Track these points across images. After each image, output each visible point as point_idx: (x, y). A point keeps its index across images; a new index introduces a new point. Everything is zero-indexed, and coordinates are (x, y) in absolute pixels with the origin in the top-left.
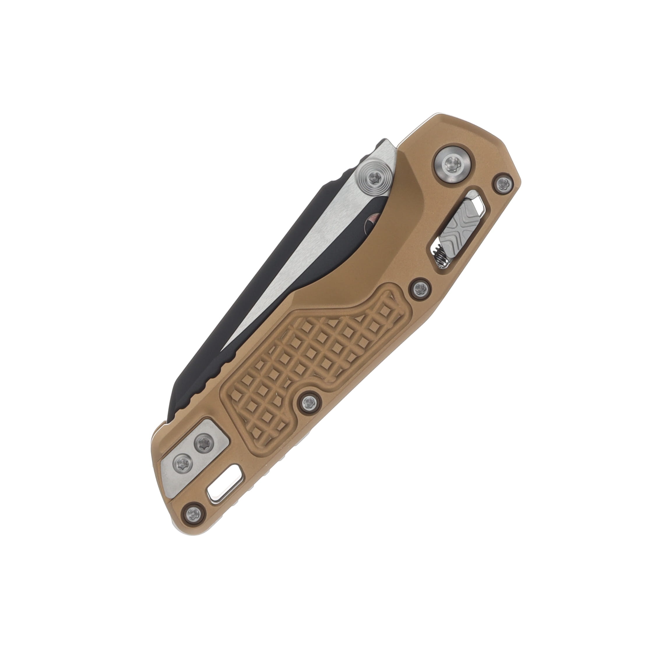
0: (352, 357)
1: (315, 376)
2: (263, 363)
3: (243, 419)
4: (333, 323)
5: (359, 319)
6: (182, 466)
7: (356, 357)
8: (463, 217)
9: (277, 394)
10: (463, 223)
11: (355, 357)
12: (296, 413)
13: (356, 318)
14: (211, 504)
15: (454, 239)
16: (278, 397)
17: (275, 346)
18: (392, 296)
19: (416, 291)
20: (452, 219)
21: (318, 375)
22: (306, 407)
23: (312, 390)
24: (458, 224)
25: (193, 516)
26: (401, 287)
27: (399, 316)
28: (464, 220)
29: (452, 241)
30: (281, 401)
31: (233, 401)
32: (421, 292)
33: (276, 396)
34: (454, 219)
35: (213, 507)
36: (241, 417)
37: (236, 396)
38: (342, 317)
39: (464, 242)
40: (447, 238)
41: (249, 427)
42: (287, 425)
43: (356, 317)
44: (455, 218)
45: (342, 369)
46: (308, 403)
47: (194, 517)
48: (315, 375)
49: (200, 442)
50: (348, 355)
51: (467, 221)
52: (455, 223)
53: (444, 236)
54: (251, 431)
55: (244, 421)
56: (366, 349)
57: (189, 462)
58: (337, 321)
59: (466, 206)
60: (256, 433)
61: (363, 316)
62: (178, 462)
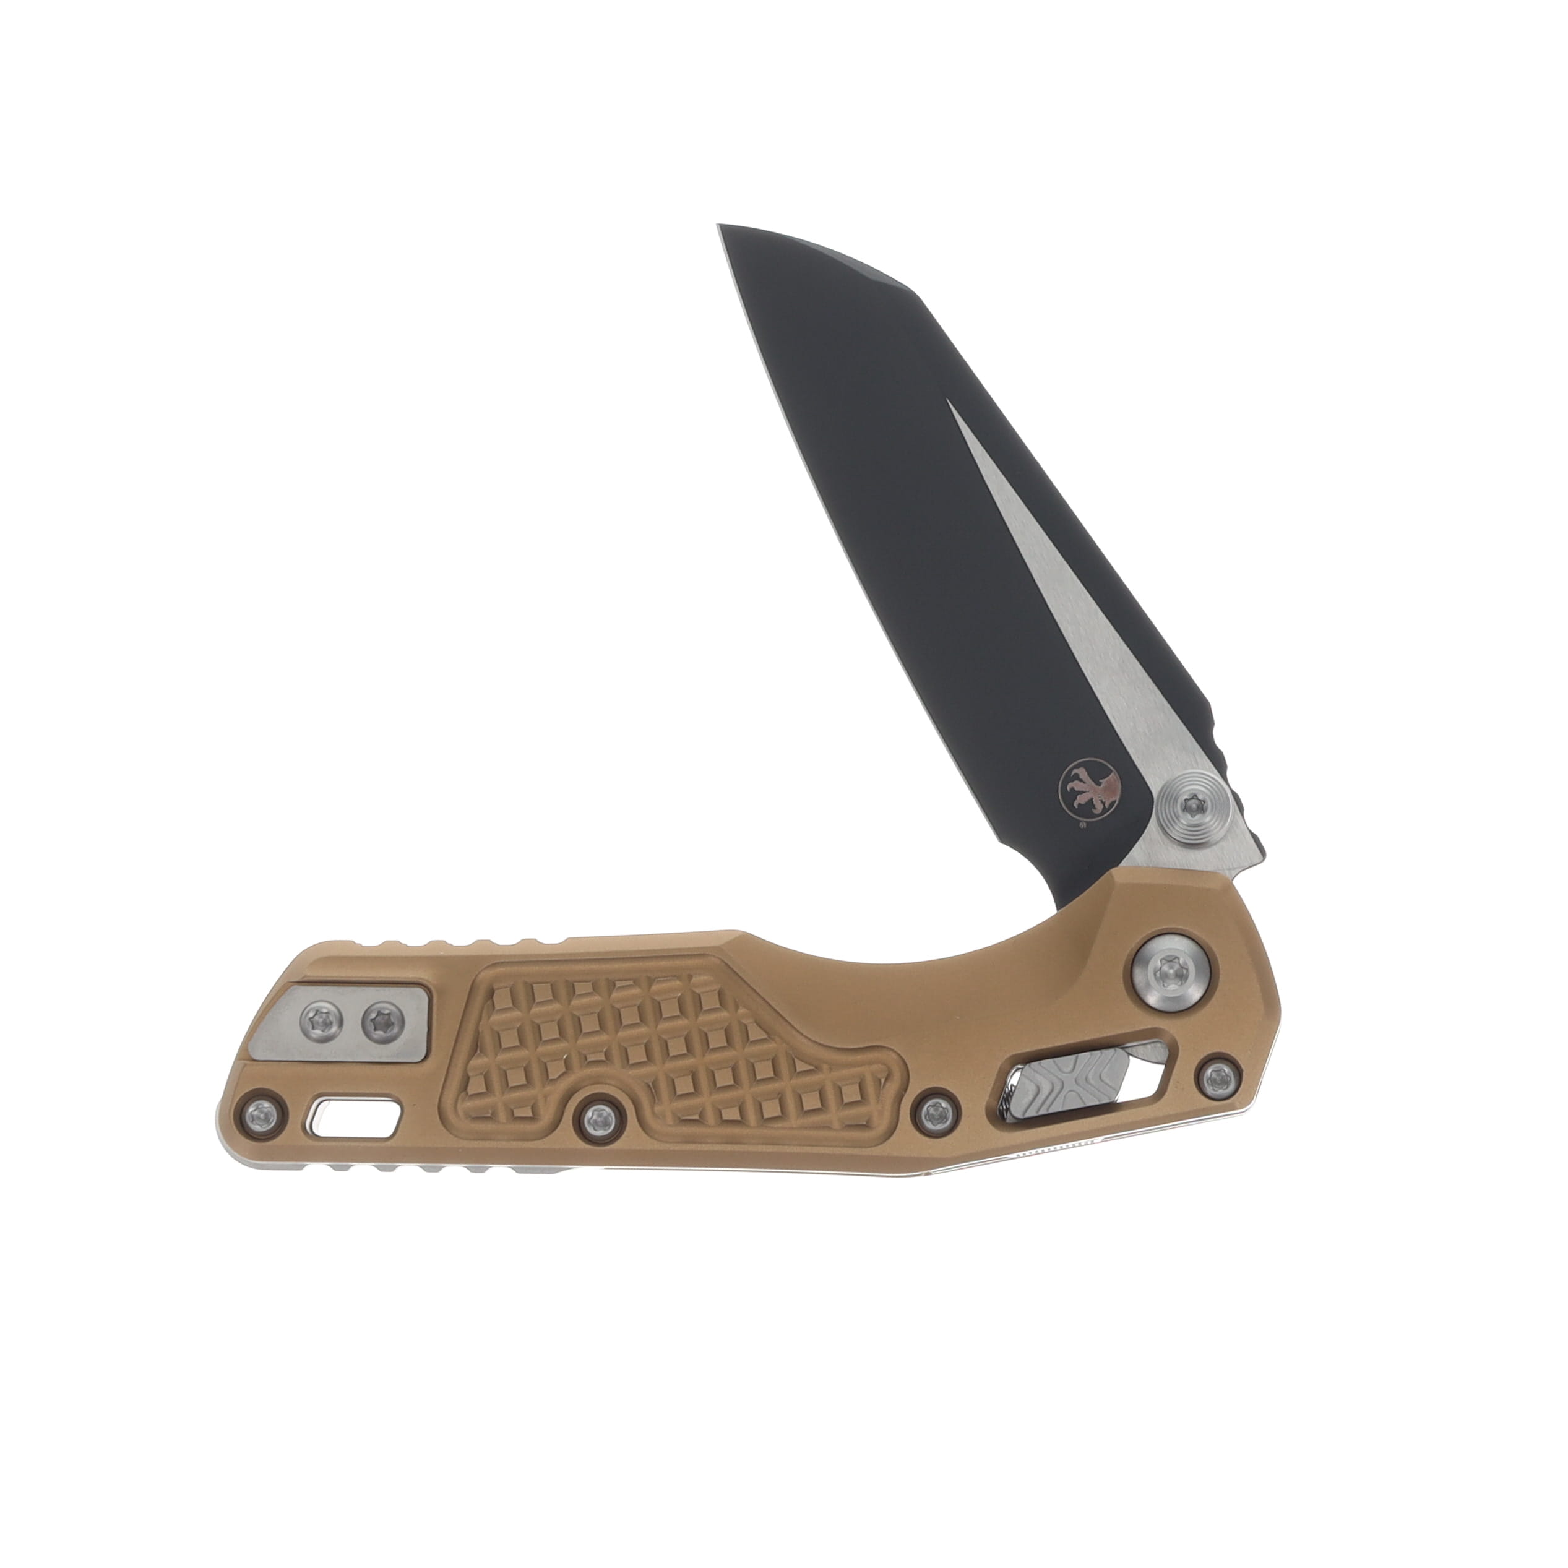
0: (732, 1114)
1: (649, 1086)
2: (591, 990)
3: (479, 1044)
4: (755, 1033)
5: (801, 1067)
6: (318, 1023)
7: (739, 1118)
8: (1092, 1070)
9: (566, 1057)
10: (1084, 1077)
11: (737, 1117)
12: (565, 1114)
13: (796, 1059)
14: (302, 1126)
15: (1046, 1089)
16: (562, 1063)
17: (634, 982)
18: (883, 1081)
19: (928, 1111)
20: (1074, 1057)
21: (656, 1091)
22: (589, 1122)
23: (624, 1103)
24: (1075, 1071)
25: (259, 1118)
26: (911, 1080)
27: (865, 1123)
28: (1090, 1077)
29: (1041, 1091)
30: (561, 1072)
31: (489, 1002)
32: (932, 1120)
33: (562, 1059)
34: (1077, 1058)
35: (302, 1134)
36: (478, 1038)
37: (502, 999)
38: (777, 1039)
39: (1056, 1108)
40: (1039, 1078)
41: (476, 1062)
42: (533, 1119)
43: (798, 1058)
44: (1079, 1057)
45: (700, 1116)
46: (599, 1119)
47: (258, 1122)
48: (651, 1084)
49: (379, 1013)
50: (729, 1105)
51: (1092, 1082)
52: (1071, 1066)
53: (1036, 1069)
54: (470, 1074)
55: (476, 1048)
56: (765, 1121)
57: (334, 1029)
58: (765, 1036)
59: (1113, 1059)
60: (476, 1085)
61: (812, 1068)
62: (317, 1011)
